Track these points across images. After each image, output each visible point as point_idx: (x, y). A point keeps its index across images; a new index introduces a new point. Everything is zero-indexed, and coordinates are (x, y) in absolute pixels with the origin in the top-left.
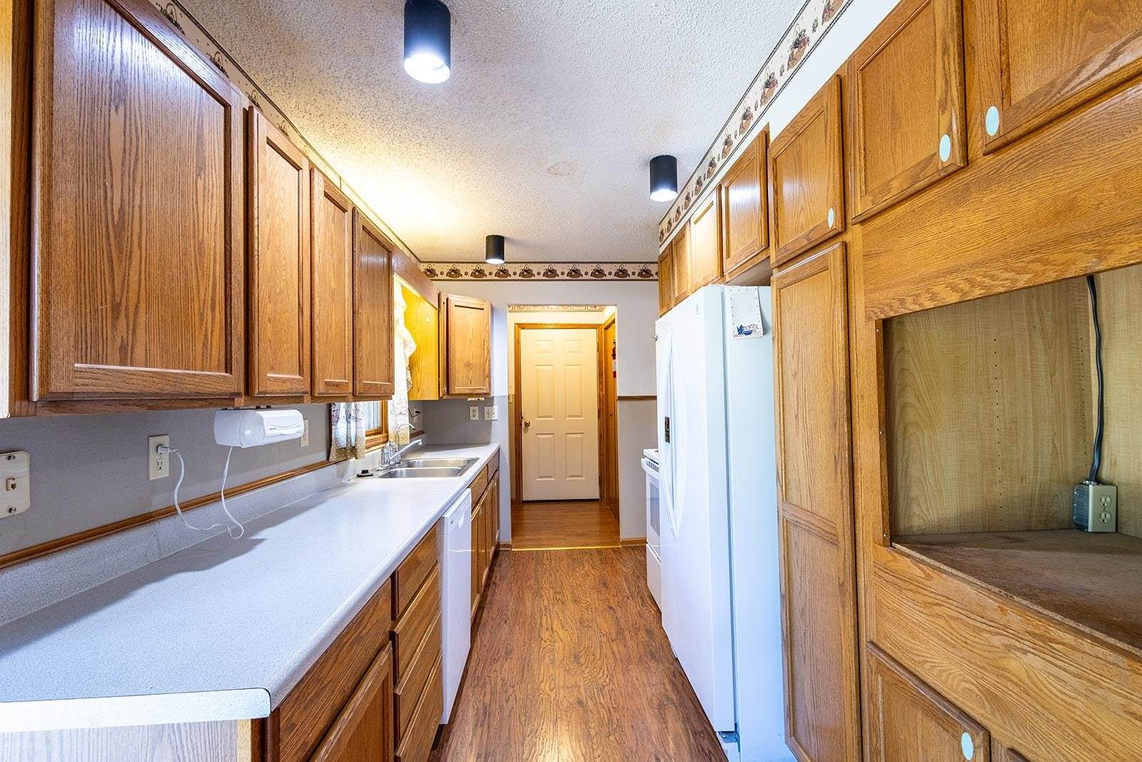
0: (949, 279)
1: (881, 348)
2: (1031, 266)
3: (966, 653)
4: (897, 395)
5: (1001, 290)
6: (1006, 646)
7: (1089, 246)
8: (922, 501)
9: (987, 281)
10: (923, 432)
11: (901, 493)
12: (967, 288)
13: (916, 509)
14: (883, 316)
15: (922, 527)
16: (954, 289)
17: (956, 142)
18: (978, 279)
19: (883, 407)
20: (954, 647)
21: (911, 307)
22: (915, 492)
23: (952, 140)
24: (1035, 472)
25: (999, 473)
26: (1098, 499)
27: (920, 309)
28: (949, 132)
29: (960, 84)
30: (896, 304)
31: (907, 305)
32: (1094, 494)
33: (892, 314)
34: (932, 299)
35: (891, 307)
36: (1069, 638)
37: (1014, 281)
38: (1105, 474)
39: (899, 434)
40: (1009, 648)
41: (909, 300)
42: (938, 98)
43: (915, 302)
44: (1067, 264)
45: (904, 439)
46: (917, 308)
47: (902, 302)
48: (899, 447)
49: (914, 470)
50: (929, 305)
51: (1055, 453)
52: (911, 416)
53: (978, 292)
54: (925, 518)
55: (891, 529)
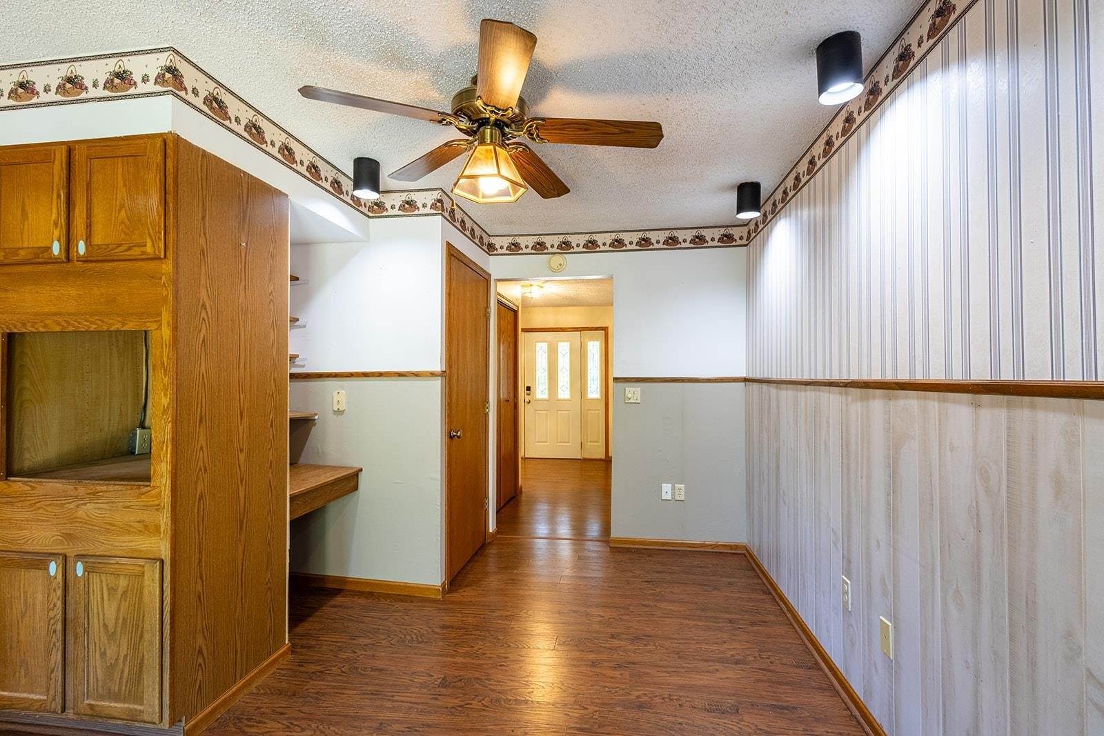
0: (56, 318)
1: (5, 351)
2: (97, 321)
3: (55, 521)
4: (16, 382)
5: (83, 330)
6: (76, 506)
7: (119, 319)
8: (31, 450)
9: (76, 324)
10: (35, 406)
11: (16, 446)
12: (65, 325)
13: (27, 456)
14: (8, 331)
15: (31, 467)
16: (59, 324)
17: (62, 247)
18: (72, 322)
19: (5, 390)
20: (48, 521)
21: (30, 329)
22: (27, 445)
23: (60, 245)
24: (109, 426)
25: (87, 428)
26: (141, 436)
27: (36, 331)
28: (59, 241)
29: (67, 219)
30: (19, 325)
31: (27, 327)
32: (140, 434)
33: (15, 331)
34: (44, 327)
35: (15, 327)
36: (104, 488)
37: (89, 327)
38: (147, 424)
39: (17, 407)
40: (77, 506)
41: (29, 325)
42: (53, 218)
43: (33, 327)
44: (112, 324)
45: (20, 411)
46: (33, 330)
47: (24, 325)
48: (16, 416)
49: (27, 431)
50: (41, 329)
51: (121, 415)
52: (27, 395)
53: (71, 329)
54: (33, 460)
55: (7, 469)
